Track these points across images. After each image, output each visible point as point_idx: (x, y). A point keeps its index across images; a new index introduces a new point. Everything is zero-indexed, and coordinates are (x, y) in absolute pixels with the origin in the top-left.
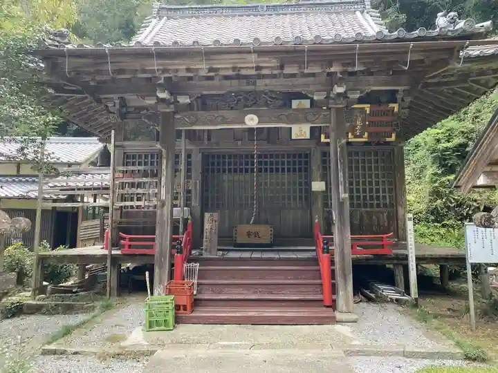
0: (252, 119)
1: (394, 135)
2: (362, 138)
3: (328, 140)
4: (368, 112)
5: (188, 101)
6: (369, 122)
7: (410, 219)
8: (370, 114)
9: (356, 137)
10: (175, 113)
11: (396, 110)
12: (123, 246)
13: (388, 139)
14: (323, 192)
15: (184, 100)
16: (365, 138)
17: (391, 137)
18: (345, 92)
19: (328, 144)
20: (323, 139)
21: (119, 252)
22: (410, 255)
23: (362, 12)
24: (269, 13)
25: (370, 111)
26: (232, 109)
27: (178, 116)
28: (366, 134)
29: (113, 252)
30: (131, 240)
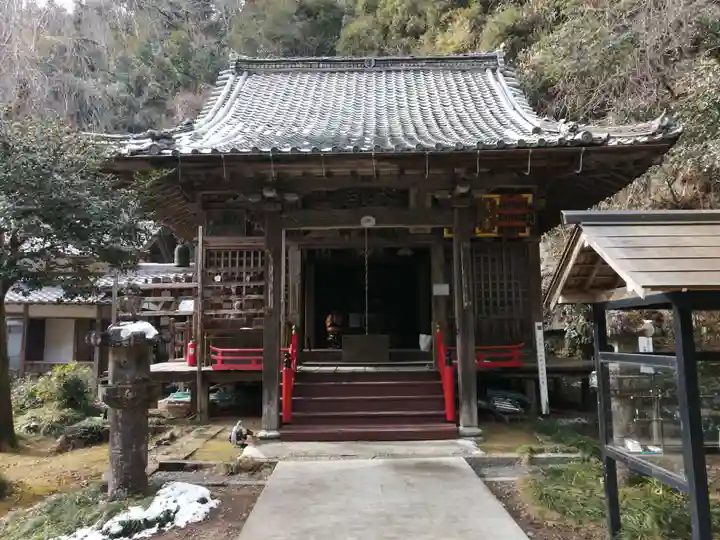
0: (369, 221)
1: (528, 230)
2: (490, 232)
3: (450, 235)
4: (498, 203)
5: (296, 198)
6: (500, 215)
7: (539, 328)
8: (500, 206)
9: (484, 231)
10: (281, 212)
11: (530, 200)
12: (214, 362)
13: (521, 234)
14: (445, 296)
15: (292, 198)
16: (494, 234)
17: (524, 232)
18: (470, 191)
19: (451, 240)
20: (446, 234)
21: (210, 368)
22: (540, 368)
23: (494, 71)
24: (378, 69)
25: (500, 202)
26: (345, 207)
27: (284, 216)
28: (496, 228)
29: (203, 369)
30: (223, 353)
